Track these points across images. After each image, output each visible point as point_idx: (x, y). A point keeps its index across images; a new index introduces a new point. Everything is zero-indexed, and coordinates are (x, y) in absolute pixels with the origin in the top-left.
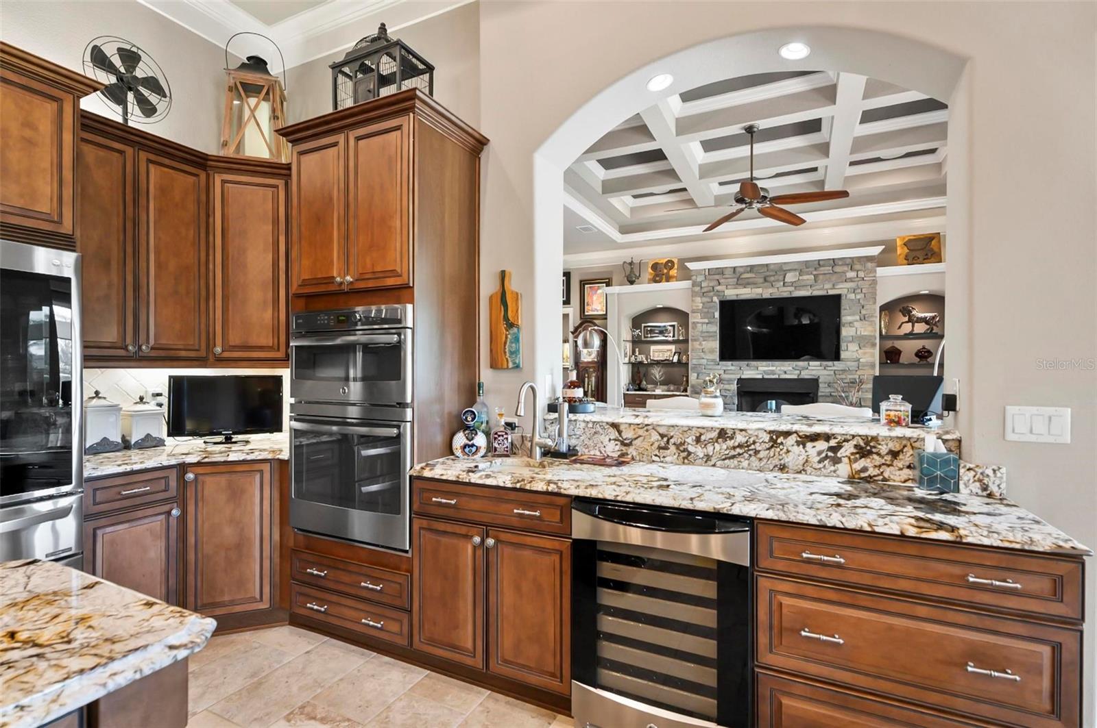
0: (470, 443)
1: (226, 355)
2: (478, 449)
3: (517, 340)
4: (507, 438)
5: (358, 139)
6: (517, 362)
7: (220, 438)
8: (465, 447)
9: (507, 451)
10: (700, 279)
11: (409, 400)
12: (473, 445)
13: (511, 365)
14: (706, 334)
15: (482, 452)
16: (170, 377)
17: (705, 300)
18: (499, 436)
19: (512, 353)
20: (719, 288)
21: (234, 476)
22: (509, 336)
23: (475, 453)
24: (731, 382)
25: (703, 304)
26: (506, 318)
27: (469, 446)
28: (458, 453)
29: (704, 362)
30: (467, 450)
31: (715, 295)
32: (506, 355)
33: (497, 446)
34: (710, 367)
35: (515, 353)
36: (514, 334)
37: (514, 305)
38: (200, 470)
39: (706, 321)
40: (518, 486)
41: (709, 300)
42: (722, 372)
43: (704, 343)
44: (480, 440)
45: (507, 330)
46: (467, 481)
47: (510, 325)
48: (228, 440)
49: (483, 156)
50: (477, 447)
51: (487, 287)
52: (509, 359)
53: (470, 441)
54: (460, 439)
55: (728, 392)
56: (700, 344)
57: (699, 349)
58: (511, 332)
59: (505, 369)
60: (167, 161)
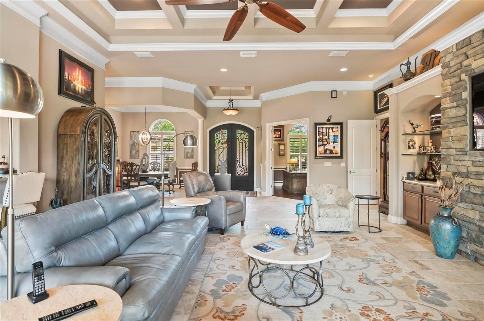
10: (447, 59)
14: (454, 120)
17: (454, 80)
20: (466, 63)
24: (479, 177)
25: (452, 85)
29: (453, 151)
31: (462, 72)
34: (457, 158)
39: (455, 104)
41: (458, 80)
42: (469, 164)
43: (452, 130)
55: (477, 189)
56: (449, 133)
57: (448, 137)
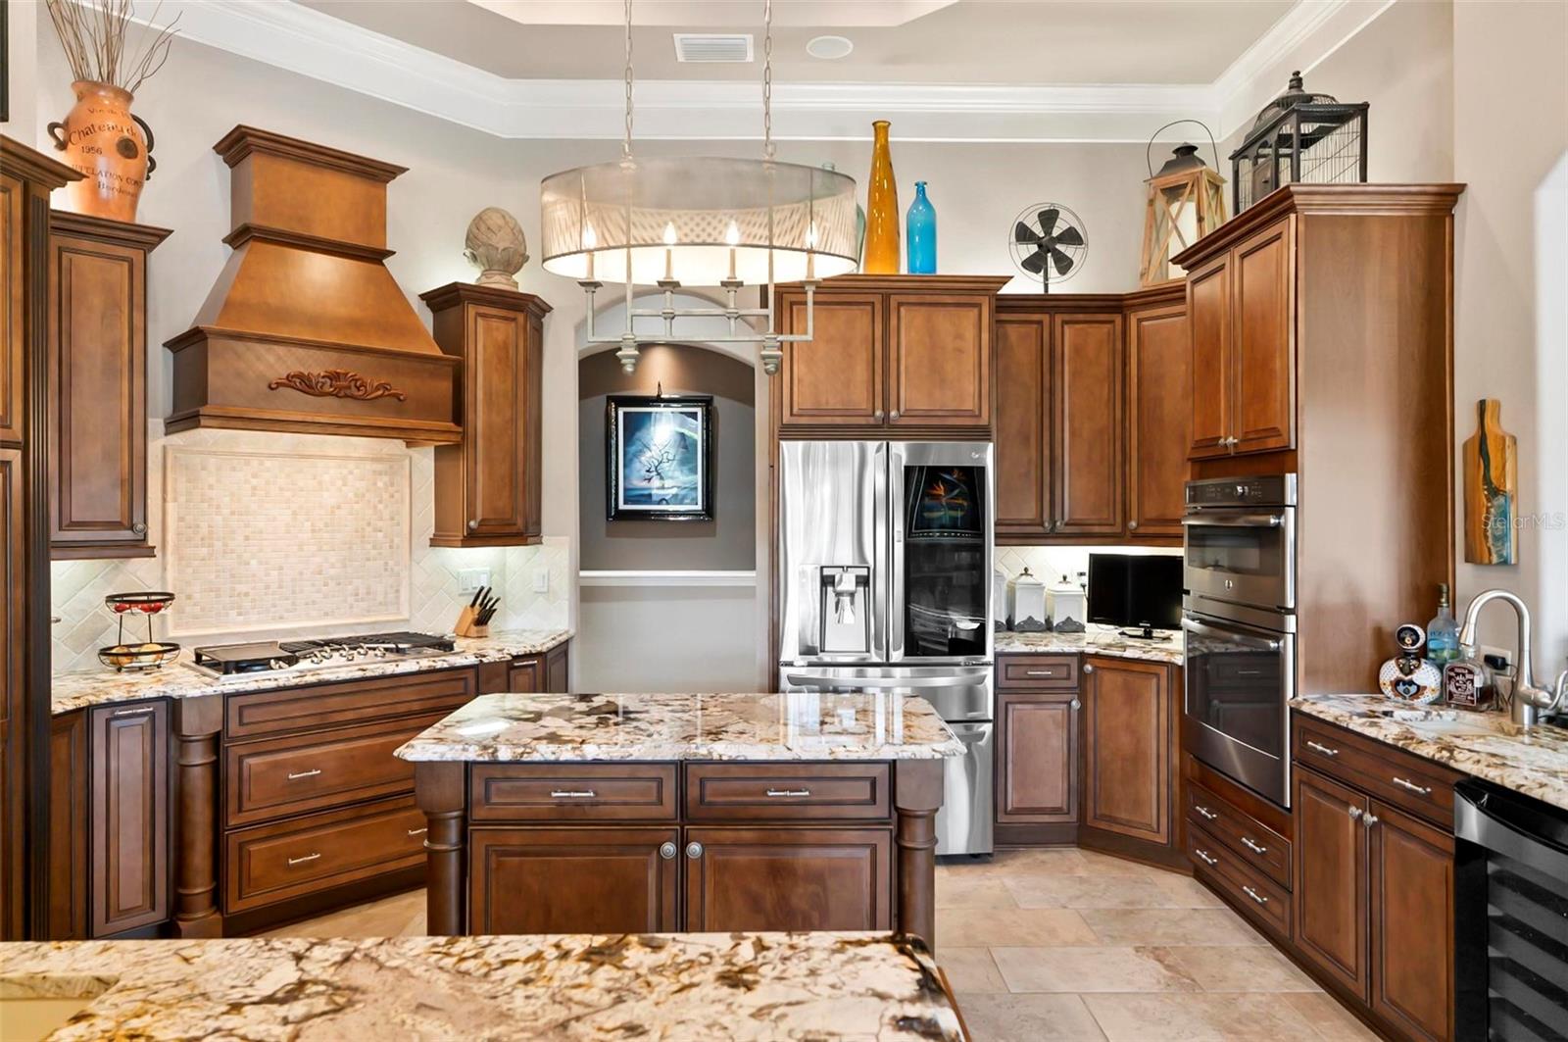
0: (1407, 678)
1: (1142, 530)
2: (1420, 690)
3: (1504, 515)
4: (1472, 681)
5: (1243, 256)
6: (1505, 554)
7: (1140, 632)
8: (1396, 683)
9: (1472, 702)
11: (1290, 604)
12: (1411, 683)
13: (1495, 559)
15: (1429, 696)
16: (1091, 555)
18: (1458, 674)
19: (1496, 539)
21: (1130, 678)
22: (1492, 510)
23: (1416, 695)
26: (1487, 480)
27: (1405, 683)
28: (1388, 690)
30: (1401, 688)
32: (1487, 542)
33: (1453, 690)
35: (1501, 539)
36: (1499, 506)
37: (1499, 459)
38: (1098, 662)
40: (1400, 744)
44: (1427, 676)
45: (1489, 500)
46: (1345, 725)
47: (1495, 492)
48: (1148, 635)
49: (1457, 211)
50: (1418, 687)
51: (1464, 428)
52: (1492, 548)
53: (1407, 675)
54: (1390, 671)
58: (1495, 503)
59: (1486, 565)
60: (1081, 317)
